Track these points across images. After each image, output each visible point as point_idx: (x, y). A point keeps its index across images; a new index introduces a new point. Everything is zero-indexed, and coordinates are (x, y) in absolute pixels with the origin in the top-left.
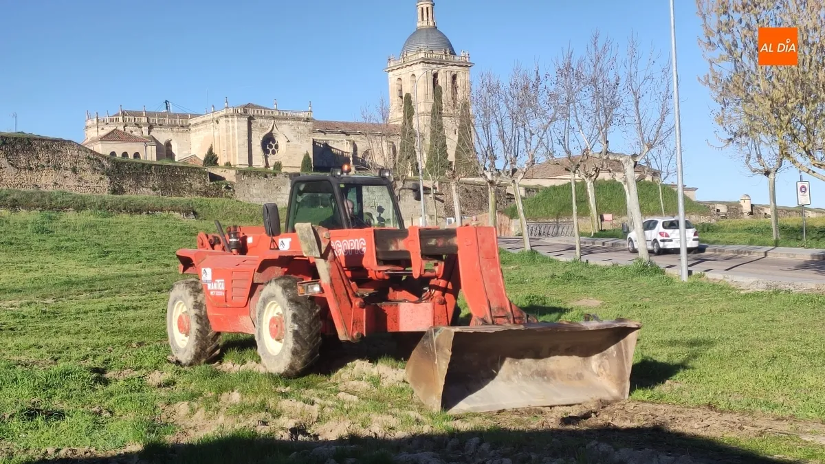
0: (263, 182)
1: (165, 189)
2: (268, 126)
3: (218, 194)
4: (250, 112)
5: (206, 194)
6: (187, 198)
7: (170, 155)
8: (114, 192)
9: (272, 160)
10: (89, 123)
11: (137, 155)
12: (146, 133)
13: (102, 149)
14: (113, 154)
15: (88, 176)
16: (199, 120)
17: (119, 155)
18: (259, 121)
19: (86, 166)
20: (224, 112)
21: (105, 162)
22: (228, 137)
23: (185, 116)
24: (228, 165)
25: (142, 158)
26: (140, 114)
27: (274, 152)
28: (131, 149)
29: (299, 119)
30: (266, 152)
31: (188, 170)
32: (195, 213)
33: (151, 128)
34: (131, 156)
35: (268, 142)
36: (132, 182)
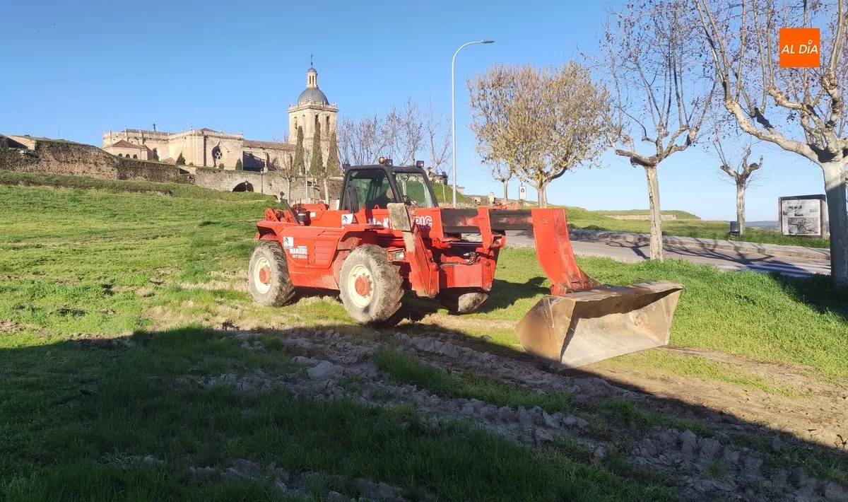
0: (213, 176)
1: (153, 178)
2: (216, 141)
3: (185, 181)
4: (206, 133)
5: (177, 181)
6: (166, 183)
7: (156, 157)
8: (121, 178)
9: (218, 162)
10: (106, 136)
11: (135, 156)
12: (141, 143)
13: (114, 152)
14: (120, 155)
15: (104, 168)
16: (174, 137)
17: (124, 156)
18: (211, 139)
19: (103, 162)
20: (190, 133)
21: (115, 160)
22: (192, 147)
23: (165, 134)
24: (191, 164)
25: (139, 158)
26: (137, 132)
27: (219, 158)
28: (131, 152)
29: (234, 138)
30: (215, 157)
31: (167, 166)
32: (170, 193)
33: (144, 140)
34: (131, 157)
35: (216, 151)
36: (132, 172)
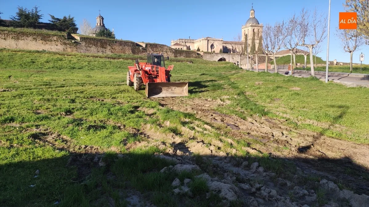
0: (210, 55)
1: (187, 57)
2: (212, 42)
3: (199, 58)
4: (208, 39)
5: (196, 58)
6: (192, 58)
7: (190, 49)
8: (175, 57)
9: (213, 50)
10: (172, 42)
11: (181, 49)
12: (184, 44)
13: (174, 47)
14: (176, 48)
15: (169, 53)
16: (196, 41)
17: (178, 48)
18: (210, 41)
19: (169, 51)
20: (202, 39)
21: (173, 50)
22: (203, 45)
23: (193, 40)
24: (202, 51)
25: (183, 49)
26: (182, 40)
27: (213, 48)
28: (180, 47)
29: (219, 40)
30: (211, 48)
31: (193, 52)
32: (192, 62)
33: (185, 43)
34: (180, 49)
35: (212, 46)
36: (179, 55)
